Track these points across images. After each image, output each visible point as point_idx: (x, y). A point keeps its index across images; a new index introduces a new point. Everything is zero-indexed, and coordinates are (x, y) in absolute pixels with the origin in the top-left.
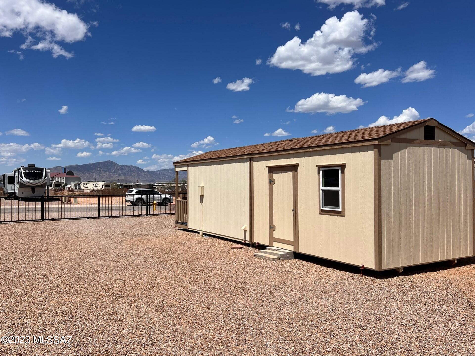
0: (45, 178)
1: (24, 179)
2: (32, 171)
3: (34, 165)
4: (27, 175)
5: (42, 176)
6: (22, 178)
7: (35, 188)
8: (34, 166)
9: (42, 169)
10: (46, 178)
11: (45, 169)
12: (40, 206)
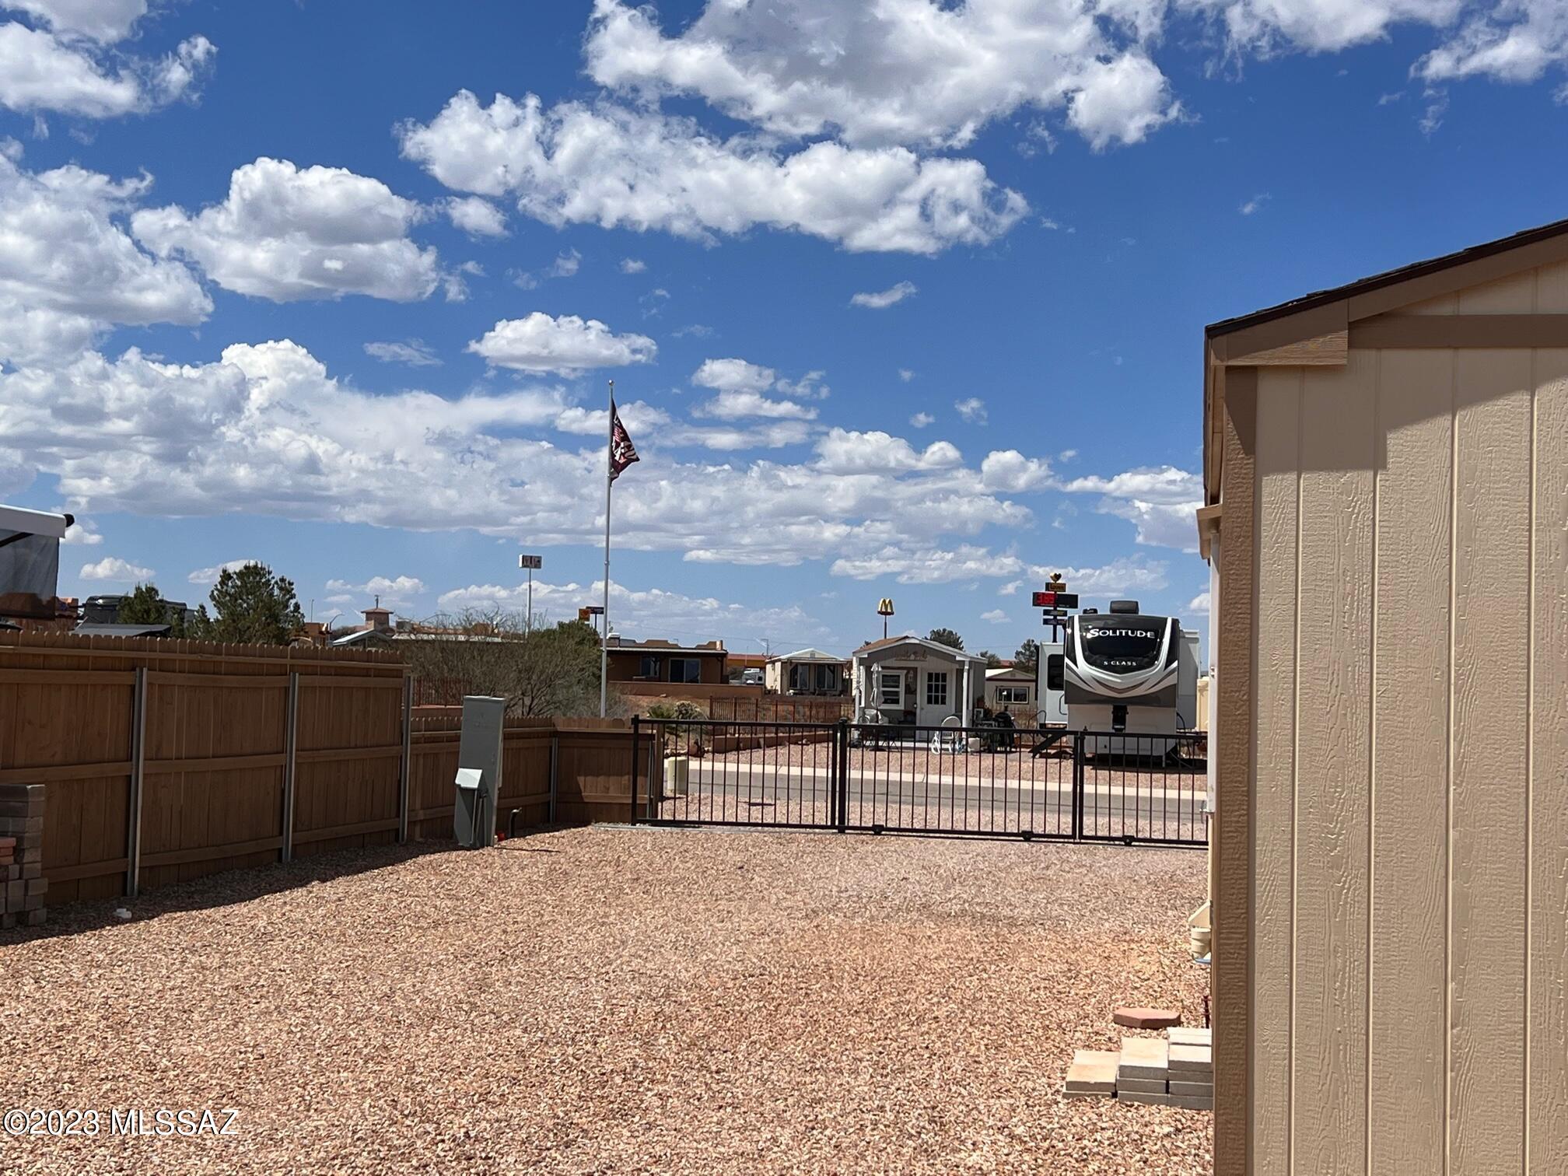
0: (1169, 662)
1: (1083, 668)
2: (1114, 632)
3: (1134, 608)
4: (1096, 652)
5: (1157, 657)
6: (1075, 663)
7: (1129, 708)
8: (1136, 610)
9: (1157, 625)
10: (1175, 664)
11: (1175, 622)
12: (1068, 787)
